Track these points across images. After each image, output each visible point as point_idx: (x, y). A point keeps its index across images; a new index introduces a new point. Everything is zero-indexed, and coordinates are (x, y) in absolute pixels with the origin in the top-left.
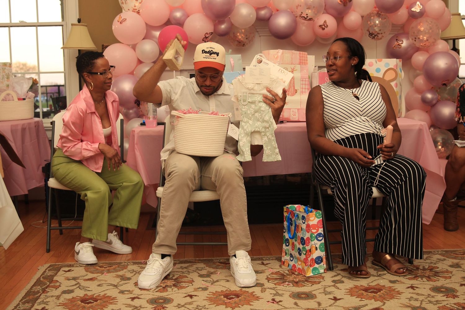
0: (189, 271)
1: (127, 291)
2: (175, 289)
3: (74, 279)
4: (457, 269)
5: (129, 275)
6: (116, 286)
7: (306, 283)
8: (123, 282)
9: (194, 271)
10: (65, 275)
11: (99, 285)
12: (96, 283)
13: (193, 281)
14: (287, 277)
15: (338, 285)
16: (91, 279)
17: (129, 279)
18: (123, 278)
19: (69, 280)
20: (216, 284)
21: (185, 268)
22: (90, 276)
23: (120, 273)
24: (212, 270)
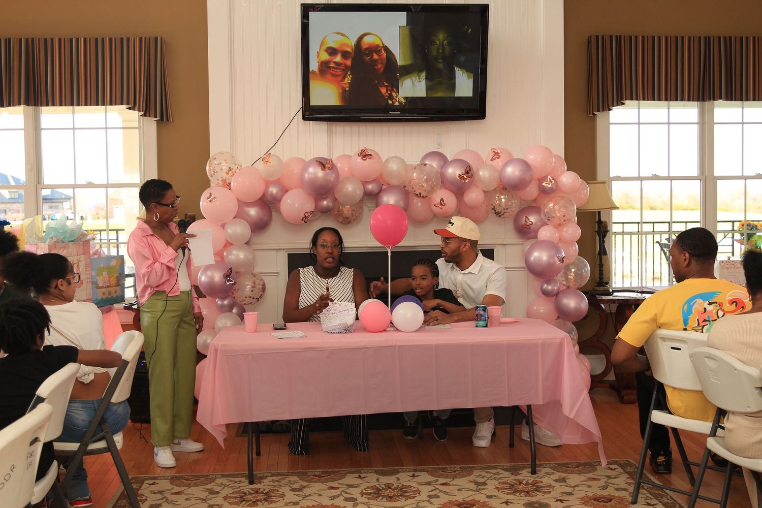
0: (281, 484)
1: (216, 505)
2: (266, 503)
3: (160, 492)
4: (561, 484)
5: (217, 489)
6: (204, 500)
7: (401, 498)
8: (211, 496)
9: (286, 485)
10: (150, 489)
11: (187, 499)
12: (184, 497)
13: (284, 495)
14: (382, 492)
15: (433, 500)
16: (178, 493)
17: (218, 493)
18: (211, 492)
19: (155, 493)
20: (307, 498)
21: (277, 481)
22: (177, 489)
23: (209, 486)
24: (305, 484)
